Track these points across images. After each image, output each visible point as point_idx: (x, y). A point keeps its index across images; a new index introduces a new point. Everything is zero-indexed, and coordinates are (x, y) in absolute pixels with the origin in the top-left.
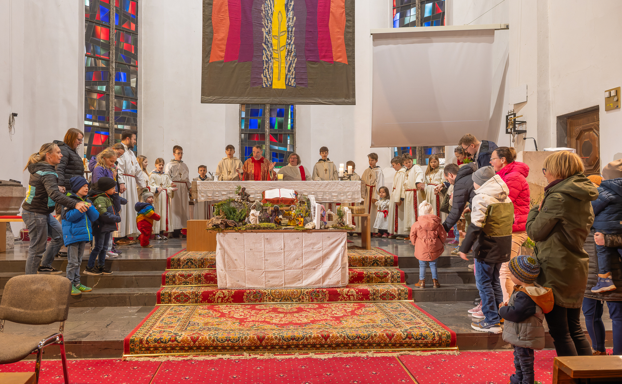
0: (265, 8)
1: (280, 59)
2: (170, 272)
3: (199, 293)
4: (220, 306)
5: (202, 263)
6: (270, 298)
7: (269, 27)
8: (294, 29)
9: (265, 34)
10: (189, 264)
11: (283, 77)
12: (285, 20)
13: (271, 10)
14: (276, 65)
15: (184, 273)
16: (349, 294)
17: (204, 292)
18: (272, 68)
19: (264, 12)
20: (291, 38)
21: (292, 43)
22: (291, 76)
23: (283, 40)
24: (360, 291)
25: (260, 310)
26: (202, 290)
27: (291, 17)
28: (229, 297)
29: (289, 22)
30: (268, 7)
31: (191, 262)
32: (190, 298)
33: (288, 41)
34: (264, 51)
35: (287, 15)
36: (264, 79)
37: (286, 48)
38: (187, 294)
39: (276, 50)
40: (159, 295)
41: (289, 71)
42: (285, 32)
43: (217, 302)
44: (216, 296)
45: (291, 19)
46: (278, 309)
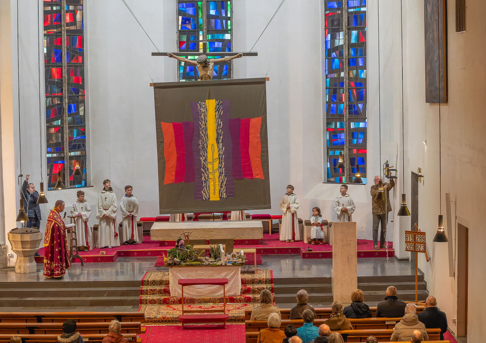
0: (201, 143)
1: (214, 179)
2: (145, 288)
3: (161, 299)
4: (173, 306)
5: (161, 283)
6: (198, 302)
7: (205, 156)
8: (223, 156)
9: (202, 161)
10: (154, 283)
11: (217, 192)
12: (216, 150)
13: (206, 143)
14: (212, 183)
15: (151, 288)
16: (240, 299)
17: (164, 298)
18: (209, 187)
19: (201, 146)
20: (221, 163)
21: (223, 166)
22: (223, 191)
23: (216, 164)
24: (246, 297)
25: (193, 307)
26: (163, 298)
27: (221, 147)
28: (177, 301)
29: (220, 152)
30: (204, 141)
31: (155, 282)
32: (157, 302)
33: (219, 165)
34: (202, 174)
35: (218, 146)
36: (204, 194)
37: (219, 171)
38: (155, 300)
39: (211, 173)
40: (141, 300)
41: (221, 187)
42: (217, 159)
43: (171, 303)
44: (170, 300)
45: (221, 149)
46: (202, 307)
